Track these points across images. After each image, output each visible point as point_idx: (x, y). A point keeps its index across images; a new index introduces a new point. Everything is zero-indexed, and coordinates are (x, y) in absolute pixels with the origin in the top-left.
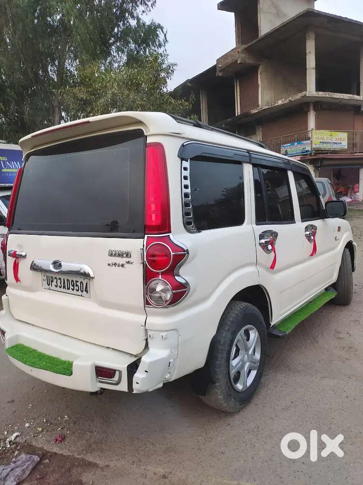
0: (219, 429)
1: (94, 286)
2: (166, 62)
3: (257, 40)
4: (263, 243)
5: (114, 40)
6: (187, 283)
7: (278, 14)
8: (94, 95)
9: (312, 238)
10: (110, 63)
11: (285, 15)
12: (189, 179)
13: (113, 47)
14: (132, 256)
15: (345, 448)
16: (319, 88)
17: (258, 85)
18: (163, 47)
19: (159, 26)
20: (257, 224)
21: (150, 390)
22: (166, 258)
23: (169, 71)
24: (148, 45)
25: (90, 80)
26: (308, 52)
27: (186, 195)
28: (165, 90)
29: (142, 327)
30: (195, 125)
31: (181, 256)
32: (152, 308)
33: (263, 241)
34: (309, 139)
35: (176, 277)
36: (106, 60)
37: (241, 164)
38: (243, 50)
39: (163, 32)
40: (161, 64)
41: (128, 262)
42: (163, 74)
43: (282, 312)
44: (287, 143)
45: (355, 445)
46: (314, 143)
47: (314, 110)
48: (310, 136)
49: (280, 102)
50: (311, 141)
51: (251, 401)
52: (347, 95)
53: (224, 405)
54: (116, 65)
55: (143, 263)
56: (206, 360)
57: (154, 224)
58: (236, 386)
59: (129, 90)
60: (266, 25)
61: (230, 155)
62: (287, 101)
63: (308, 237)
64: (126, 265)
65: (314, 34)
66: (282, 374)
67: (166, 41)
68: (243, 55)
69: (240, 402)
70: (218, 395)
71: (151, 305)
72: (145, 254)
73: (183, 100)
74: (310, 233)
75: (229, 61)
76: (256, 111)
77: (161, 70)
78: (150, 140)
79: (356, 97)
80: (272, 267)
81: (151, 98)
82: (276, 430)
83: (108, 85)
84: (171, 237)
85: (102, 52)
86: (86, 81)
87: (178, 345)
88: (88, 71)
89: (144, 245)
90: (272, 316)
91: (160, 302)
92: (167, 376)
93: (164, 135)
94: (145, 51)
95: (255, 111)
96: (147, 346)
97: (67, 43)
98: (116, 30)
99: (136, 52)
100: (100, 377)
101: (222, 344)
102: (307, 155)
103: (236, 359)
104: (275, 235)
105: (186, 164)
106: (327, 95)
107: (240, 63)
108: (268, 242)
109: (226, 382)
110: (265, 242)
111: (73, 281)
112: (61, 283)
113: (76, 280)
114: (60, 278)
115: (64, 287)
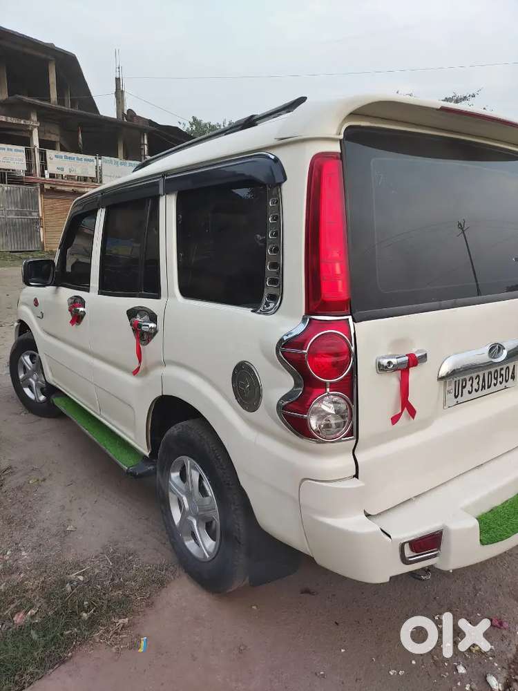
111: (496, 371)
112: (478, 383)
113: (501, 367)
114: (478, 376)
115: (483, 387)
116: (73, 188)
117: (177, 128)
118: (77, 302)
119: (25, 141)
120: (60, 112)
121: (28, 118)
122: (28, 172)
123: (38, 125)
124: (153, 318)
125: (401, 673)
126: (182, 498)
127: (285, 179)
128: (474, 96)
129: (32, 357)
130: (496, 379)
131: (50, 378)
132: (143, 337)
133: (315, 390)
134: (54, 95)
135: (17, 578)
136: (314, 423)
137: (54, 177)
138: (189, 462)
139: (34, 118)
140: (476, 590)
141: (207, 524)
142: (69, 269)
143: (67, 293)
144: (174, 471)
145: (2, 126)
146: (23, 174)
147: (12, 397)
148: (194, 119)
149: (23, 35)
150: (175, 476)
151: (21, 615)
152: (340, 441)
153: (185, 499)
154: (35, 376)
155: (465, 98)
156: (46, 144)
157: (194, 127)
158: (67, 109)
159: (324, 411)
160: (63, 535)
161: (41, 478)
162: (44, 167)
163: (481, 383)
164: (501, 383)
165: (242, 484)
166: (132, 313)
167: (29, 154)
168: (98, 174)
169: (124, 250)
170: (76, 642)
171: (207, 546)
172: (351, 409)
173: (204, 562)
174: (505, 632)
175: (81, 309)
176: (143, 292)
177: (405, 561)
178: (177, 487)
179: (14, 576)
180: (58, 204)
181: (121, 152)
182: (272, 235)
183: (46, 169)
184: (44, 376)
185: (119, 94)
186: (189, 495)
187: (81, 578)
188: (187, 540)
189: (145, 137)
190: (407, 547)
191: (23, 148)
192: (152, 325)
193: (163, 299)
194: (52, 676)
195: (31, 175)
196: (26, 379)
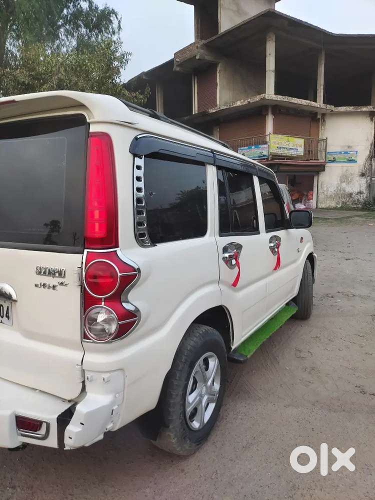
0: (171, 478)
1: (18, 311)
2: (120, 50)
3: (217, 36)
4: (226, 257)
5: (63, 23)
6: (137, 310)
7: (239, 11)
8: (37, 79)
9: (276, 250)
10: (58, 47)
11: (246, 14)
12: (143, 180)
13: (62, 30)
14: (66, 275)
15: (314, 495)
16: (277, 92)
17: (216, 84)
18: (116, 34)
19: (113, 12)
20: (221, 236)
21: (87, 445)
22: (112, 280)
23: (123, 60)
24: (100, 31)
25: (33, 62)
26: (267, 54)
27: (139, 201)
28: (118, 80)
29: (79, 367)
30: (151, 116)
31: (131, 277)
32: (91, 344)
33: (227, 255)
34: (266, 143)
35: (124, 304)
36: (53, 44)
37: (205, 166)
38: (202, 45)
39: (117, 18)
40: (114, 52)
41: (62, 284)
42: (116, 63)
43: (243, 334)
44: (245, 147)
45: (324, 491)
46: (271, 148)
47: (272, 114)
48: (268, 140)
49: (239, 103)
50: (269, 146)
51: (208, 439)
52: (306, 101)
53: (178, 449)
54: (64, 49)
55: (81, 286)
56: (159, 399)
57: (97, 236)
58: (192, 424)
59: (78, 77)
60: (227, 22)
61: (191, 153)
62: (246, 102)
63: (272, 249)
64: (59, 288)
65: (274, 36)
66: (242, 402)
67: (120, 28)
68: (202, 51)
69: (195, 443)
70: (171, 439)
71: (90, 339)
72: (84, 273)
73: (137, 93)
74: (274, 245)
75: (188, 55)
76: (214, 111)
77: (115, 58)
78: (93, 129)
79: (313, 103)
80: (235, 284)
81: (102, 88)
82: (237, 475)
83: (54, 69)
84: (119, 253)
85: (49, 33)
86: (28, 64)
87: (124, 388)
88: (31, 54)
89: (82, 263)
90: (233, 339)
91: (102, 335)
92: (110, 427)
93: (112, 123)
94: (97, 37)
95: (212, 111)
96: (84, 389)
97: (8, 21)
98: (65, 11)
99: (87, 38)
100: (21, 430)
101: (177, 378)
102: (264, 159)
103: (192, 394)
104: (239, 247)
105: (140, 162)
106: (286, 99)
107: (198, 59)
108: (232, 256)
109: (181, 422)
110: (229, 256)
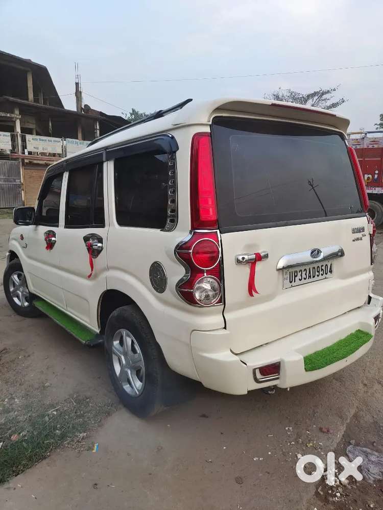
14: (365, 229)
55: (370, 234)
111: (318, 267)
112: (306, 274)
113: (322, 264)
114: (305, 270)
115: (310, 277)
116: (45, 161)
117: (121, 117)
118: (50, 234)
119: (10, 129)
120: (36, 107)
121: (13, 112)
122: (13, 151)
123: (20, 117)
124: (100, 240)
125: (260, 459)
126: (120, 357)
127: (178, 149)
128: (334, 90)
129: (19, 276)
130: (319, 272)
131: (32, 289)
132: (94, 252)
133: (198, 275)
134: (31, 96)
135: (12, 415)
136: (197, 295)
137: (32, 154)
138: (124, 332)
139: (17, 112)
140: (314, 413)
141: (137, 371)
142: (44, 214)
143: (43, 229)
144: (115, 340)
145: (2, 119)
146: (9, 152)
147: (5, 305)
148: (133, 110)
149: (8, 54)
150: (116, 343)
151: (16, 435)
152: (214, 306)
153: (123, 357)
154: (21, 289)
155: (328, 92)
156: (25, 131)
157: (133, 116)
158: (40, 105)
159: (203, 288)
160: (42, 388)
161: (27, 355)
162: (24, 147)
163: (307, 274)
164: (322, 275)
165: (157, 340)
166: (86, 239)
167: (13, 139)
168: (64, 151)
169: (81, 202)
170: (53, 447)
171: (137, 386)
172: (220, 287)
173: (136, 397)
174: (330, 436)
175: (53, 239)
176: (94, 224)
177: (256, 380)
178: (118, 351)
179: (11, 414)
180: (35, 173)
181: (80, 135)
182: (171, 183)
183: (26, 148)
184: (28, 288)
185: (78, 94)
186: (125, 354)
187: (55, 413)
188: (125, 385)
189: (98, 124)
190: (257, 372)
191: (9, 134)
192: (100, 245)
193: (107, 228)
194: (37, 467)
195: (16, 153)
196: (14, 291)
